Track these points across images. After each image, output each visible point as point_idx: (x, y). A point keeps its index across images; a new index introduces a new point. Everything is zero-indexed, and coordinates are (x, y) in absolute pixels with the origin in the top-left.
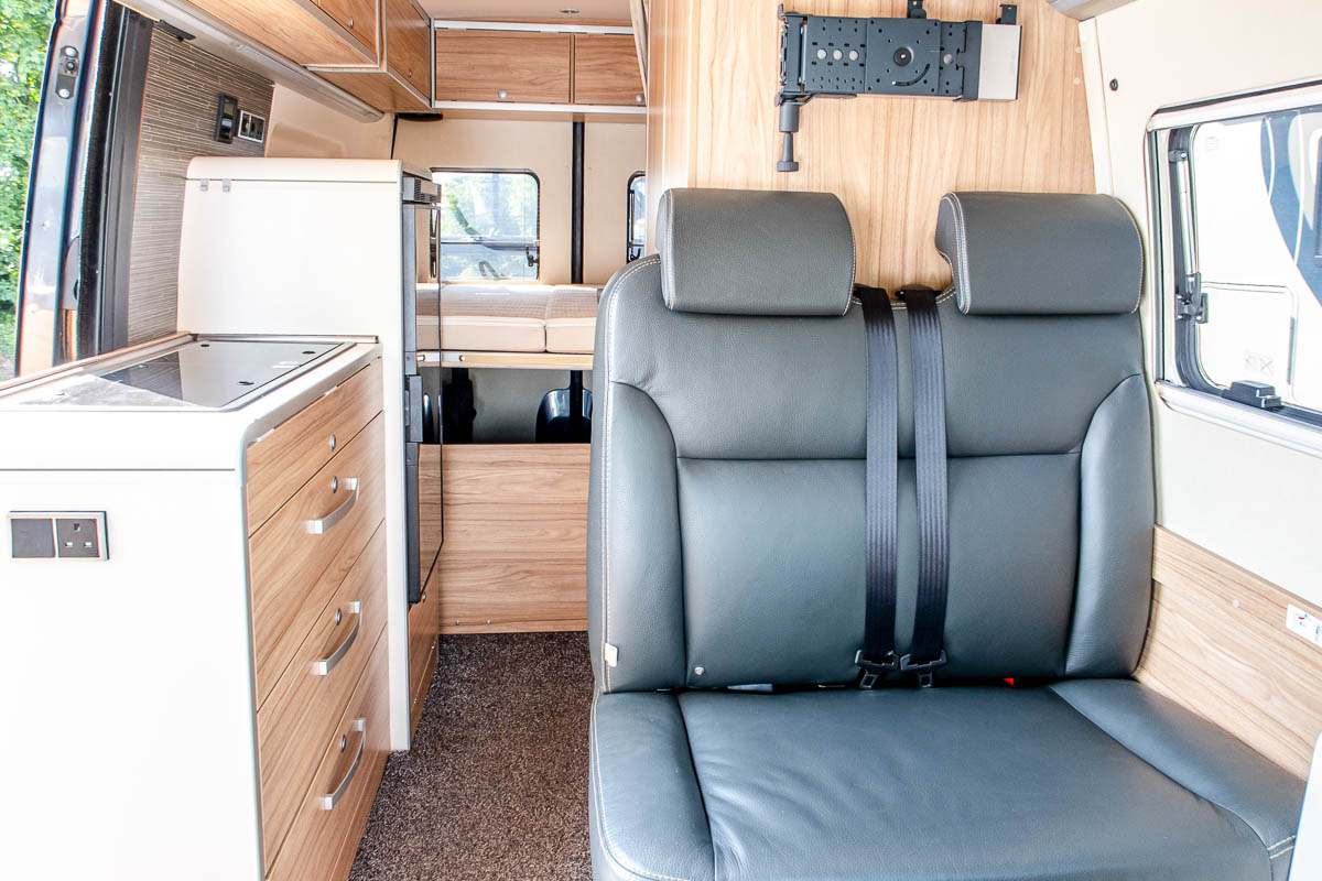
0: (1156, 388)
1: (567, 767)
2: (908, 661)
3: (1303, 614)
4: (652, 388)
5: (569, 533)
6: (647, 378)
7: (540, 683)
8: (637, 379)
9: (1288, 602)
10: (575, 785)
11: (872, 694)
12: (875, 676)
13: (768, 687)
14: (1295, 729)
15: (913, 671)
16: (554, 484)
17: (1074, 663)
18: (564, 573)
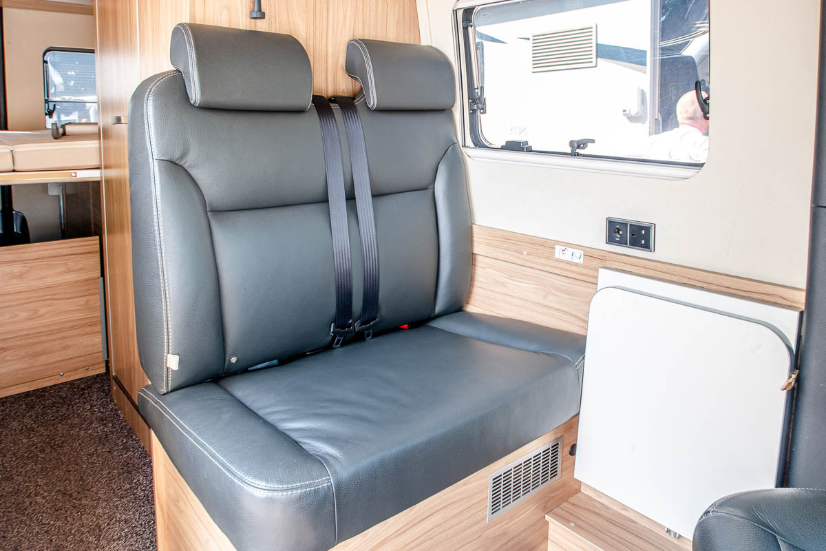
0: (464, 150)
1: (82, 479)
2: (359, 324)
3: (564, 248)
4: (187, 163)
5: (37, 311)
6: (184, 155)
7: (32, 429)
8: (176, 156)
9: (555, 244)
10: (94, 489)
11: (341, 350)
12: (342, 338)
13: (275, 362)
14: (562, 308)
15: (364, 329)
16: (21, 276)
17: (439, 307)
18: (35, 344)
